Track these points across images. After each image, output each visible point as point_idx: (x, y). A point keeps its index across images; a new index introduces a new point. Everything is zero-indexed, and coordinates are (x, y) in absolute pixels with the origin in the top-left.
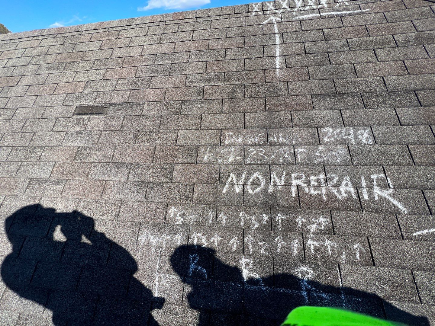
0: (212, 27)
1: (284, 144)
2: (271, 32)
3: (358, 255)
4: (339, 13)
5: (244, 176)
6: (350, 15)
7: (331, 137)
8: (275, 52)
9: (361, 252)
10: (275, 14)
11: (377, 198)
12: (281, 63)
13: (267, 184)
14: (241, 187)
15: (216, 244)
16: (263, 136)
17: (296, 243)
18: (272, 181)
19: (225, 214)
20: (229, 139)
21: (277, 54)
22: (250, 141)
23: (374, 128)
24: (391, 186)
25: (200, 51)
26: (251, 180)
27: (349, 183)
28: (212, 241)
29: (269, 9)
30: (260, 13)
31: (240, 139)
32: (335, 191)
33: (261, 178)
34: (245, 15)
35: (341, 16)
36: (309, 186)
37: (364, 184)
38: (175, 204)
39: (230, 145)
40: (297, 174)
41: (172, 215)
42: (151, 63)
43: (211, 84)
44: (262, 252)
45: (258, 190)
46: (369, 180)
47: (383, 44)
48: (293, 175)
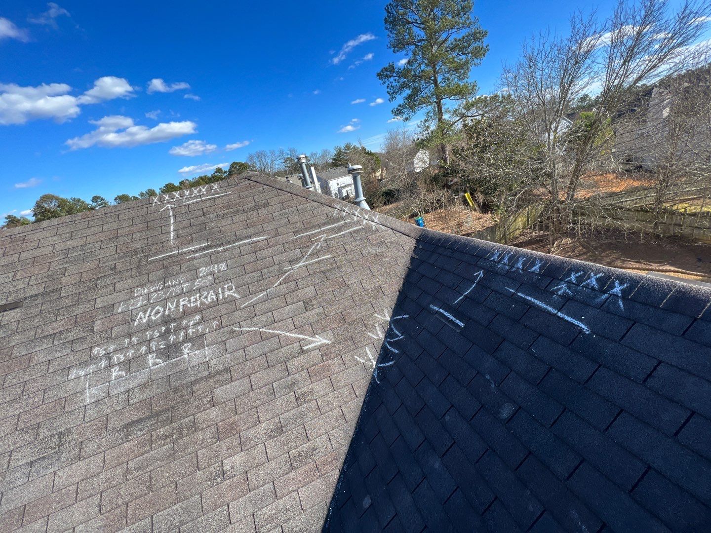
0: (120, 219)
1: (175, 285)
2: (167, 216)
3: (215, 327)
4: (213, 196)
5: (149, 311)
6: (219, 197)
7: (204, 272)
8: (170, 229)
9: (217, 325)
10: (170, 203)
11: (226, 296)
12: (174, 235)
13: (164, 311)
14: (147, 318)
15: (131, 355)
16: (162, 284)
17: (182, 334)
18: (168, 307)
19: (136, 337)
20: (137, 293)
21: (172, 230)
22: (152, 290)
23: (228, 261)
24: (234, 288)
25: (111, 239)
26: (154, 312)
27: (213, 294)
28: (128, 354)
29: (166, 199)
30: (159, 203)
31: (146, 291)
32: (205, 300)
33: (160, 308)
34: (147, 206)
35: (214, 198)
36: (190, 303)
37: (220, 292)
38: (97, 346)
39: (138, 297)
40: (184, 299)
41: (96, 352)
42: (64, 257)
43: (121, 261)
44: (162, 347)
45: (159, 315)
46: (223, 289)
47: (237, 212)
48: (181, 300)
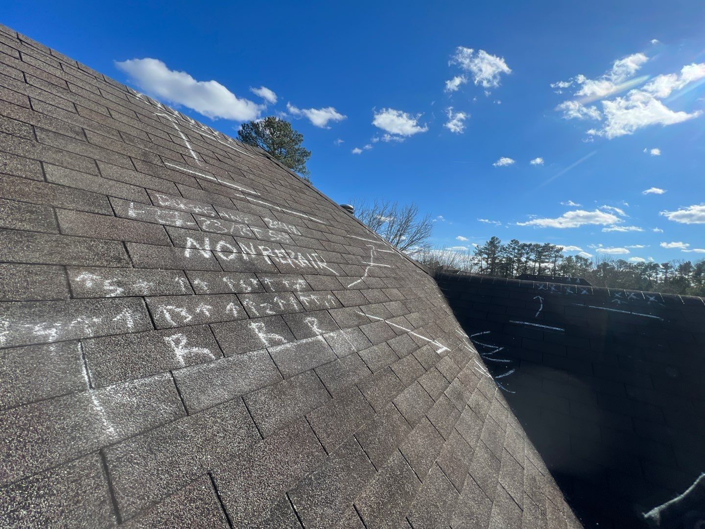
0: (66, 71)
1: (237, 222)
3: (333, 302)
4: (233, 148)
5: (207, 242)
7: (273, 225)
8: (186, 145)
10: (168, 115)
11: (322, 268)
12: (197, 156)
13: (240, 253)
14: (208, 253)
15: (206, 313)
16: (211, 210)
17: (293, 300)
18: (243, 249)
19: (202, 280)
20: (164, 201)
21: (189, 147)
22: (195, 211)
23: (297, 227)
24: (324, 261)
26: (218, 246)
27: (302, 257)
28: (198, 311)
30: (147, 103)
31: (182, 206)
32: (297, 262)
33: (229, 246)
35: (236, 151)
36: (277, 257)
39: (168, 208)
40: (263, 247)
41: (88, 284)
44: (268, 312)
45: (233, 256)
46: (312, 257)
48: (260, 248)
